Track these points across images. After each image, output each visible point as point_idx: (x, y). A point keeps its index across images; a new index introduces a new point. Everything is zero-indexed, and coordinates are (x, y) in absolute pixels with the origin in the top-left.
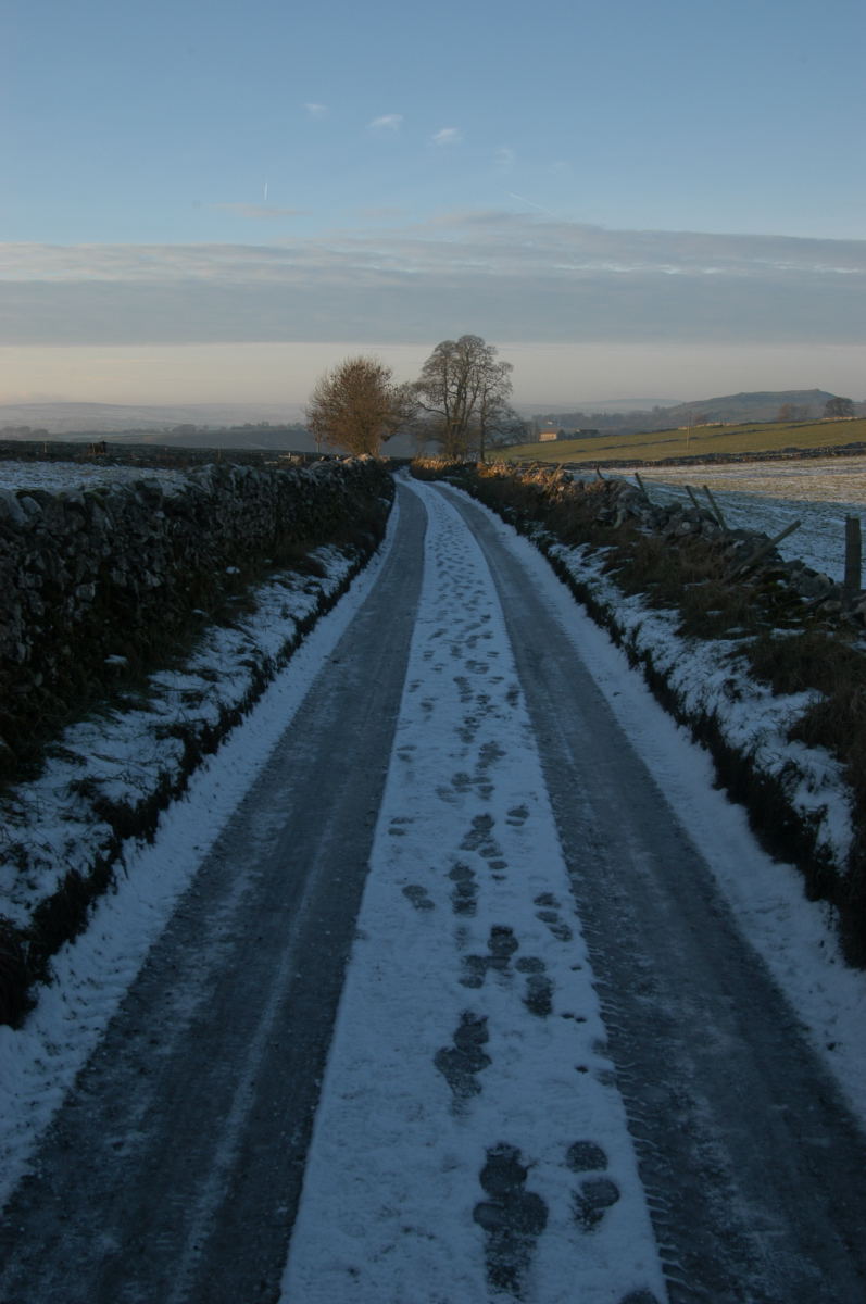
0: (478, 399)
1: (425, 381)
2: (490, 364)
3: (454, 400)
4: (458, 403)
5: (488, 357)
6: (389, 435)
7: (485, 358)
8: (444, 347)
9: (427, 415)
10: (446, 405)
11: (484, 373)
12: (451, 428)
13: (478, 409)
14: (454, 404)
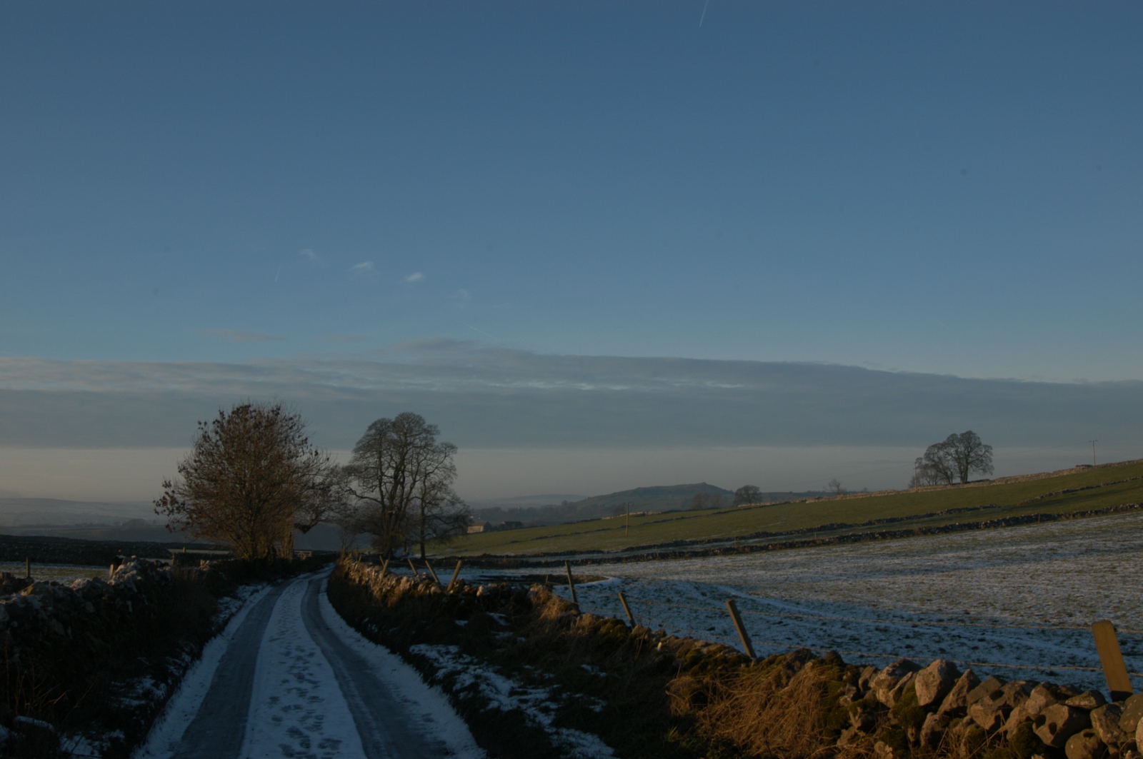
0: (418, 485)
1: (357, 463)
2: (431, 445)
3: (389, 487)
4: (395, 488)
5: (429, 436)
6: (308, 524)
7: (426, 438)
8: (379, 426)
9: (360, 503)
10: (381, 492)
11: (425, 454)
12: (387, 516)
13: (418, 495)
14: (390, 490)
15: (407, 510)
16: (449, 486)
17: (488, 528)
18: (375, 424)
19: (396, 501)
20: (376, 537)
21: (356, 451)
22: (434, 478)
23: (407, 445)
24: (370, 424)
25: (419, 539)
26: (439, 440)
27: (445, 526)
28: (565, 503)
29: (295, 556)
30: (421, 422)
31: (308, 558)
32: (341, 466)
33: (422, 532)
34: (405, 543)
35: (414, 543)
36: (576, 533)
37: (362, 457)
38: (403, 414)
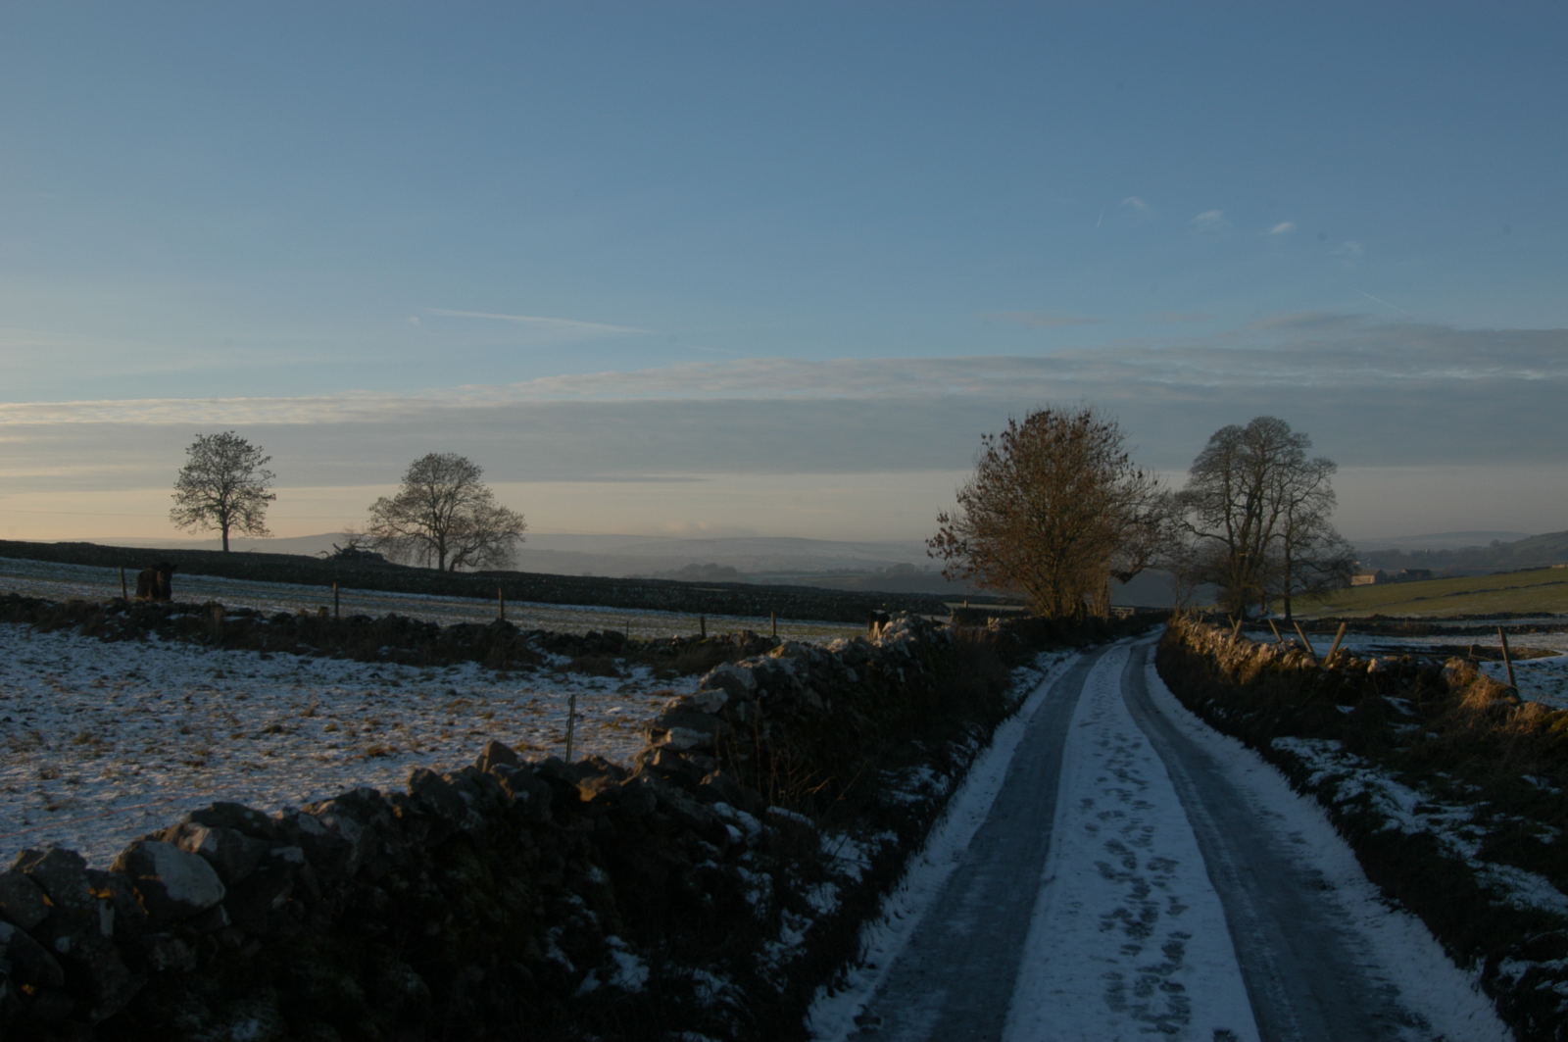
0: (1281, 517)
1: (1195, 488)
2: (1299, 462)
3: (1241, 520)
4: (1248, 523)
5: (1296, 450)
6: (1129, 571)
7: (1291, 452)
8: (1225, 436)
9: (1200, 543)
10: (1229, 527)
11: (1290, 475)
12: (1238, 562)
13: (1281, 532)
14: (1241, 526)
15: (1266, 553)
16: (1325, 519)
17: (1381, 579)
18: (1220, 433)
19: (1251, 540)
20: (1222, 589)
21: (1194, 471)
22: (1304, 508)
23: (1265, 461)
24: (1213, 434)
25: (1283, 593)
26: (1310, 455)
27: (1320, 575)
28: (1496, 544)
29: (1111, 613)
30: (1285, 430)
31: (1130, 617)
32: (1173, 492)
33: (1287, 584)
34: (1263, 597)
35: (1278, 597)
36: (1512, 588)
37: (1203, 479)
38: (1259, 420)
